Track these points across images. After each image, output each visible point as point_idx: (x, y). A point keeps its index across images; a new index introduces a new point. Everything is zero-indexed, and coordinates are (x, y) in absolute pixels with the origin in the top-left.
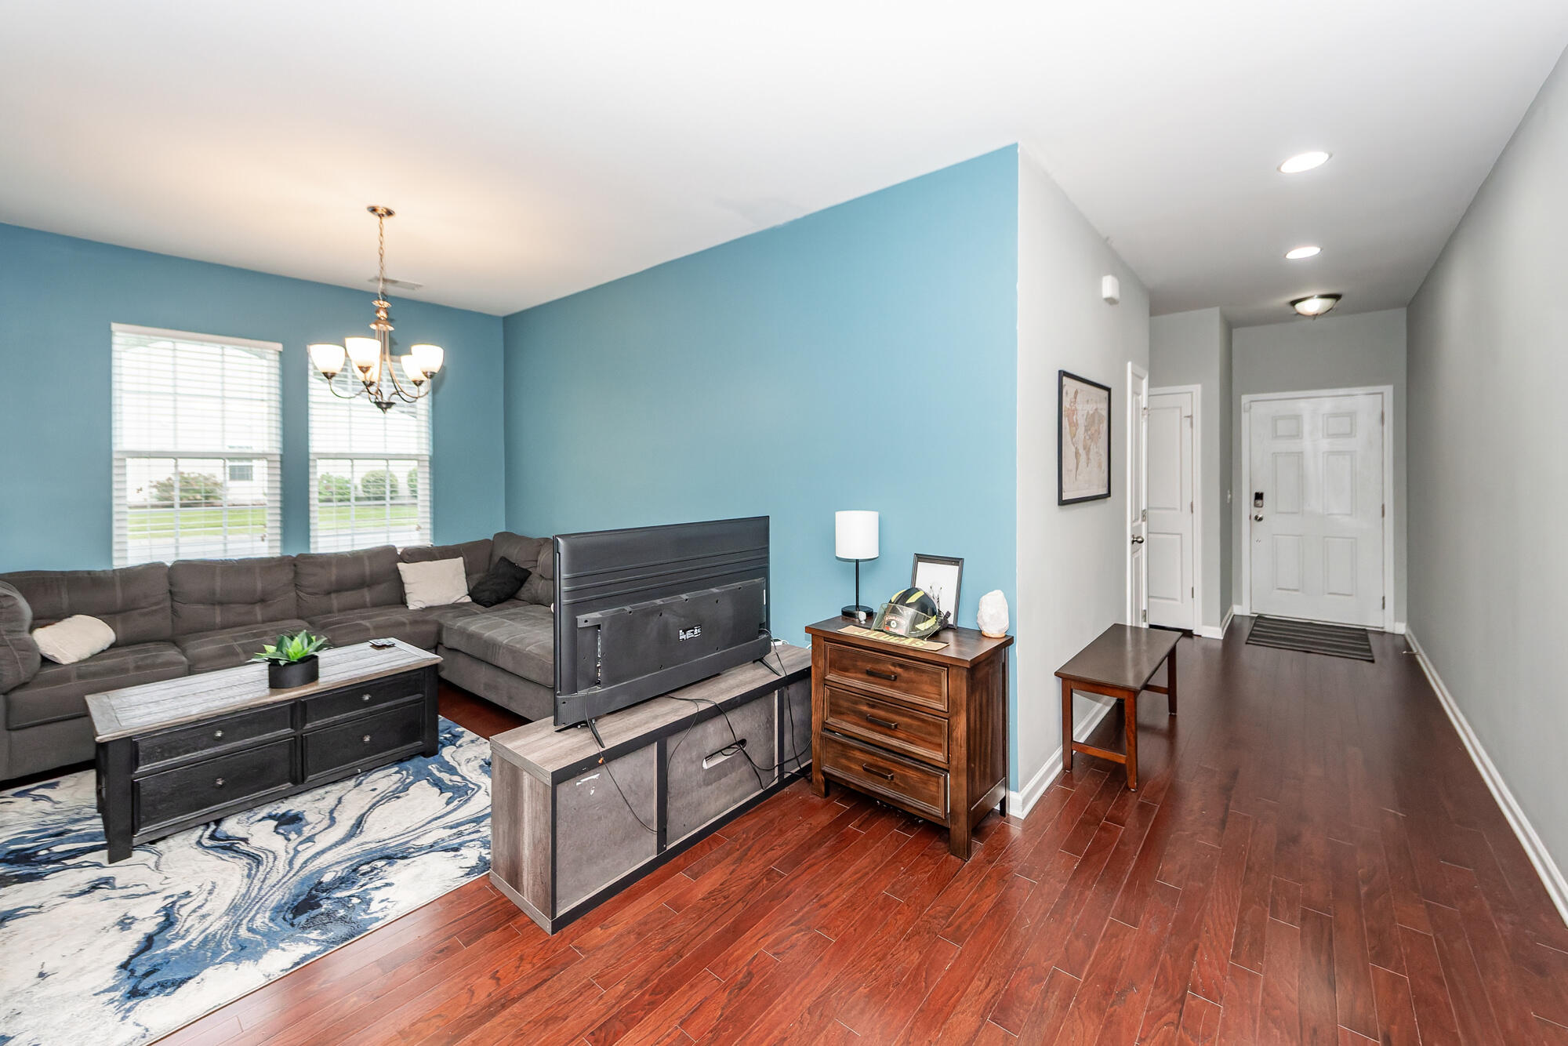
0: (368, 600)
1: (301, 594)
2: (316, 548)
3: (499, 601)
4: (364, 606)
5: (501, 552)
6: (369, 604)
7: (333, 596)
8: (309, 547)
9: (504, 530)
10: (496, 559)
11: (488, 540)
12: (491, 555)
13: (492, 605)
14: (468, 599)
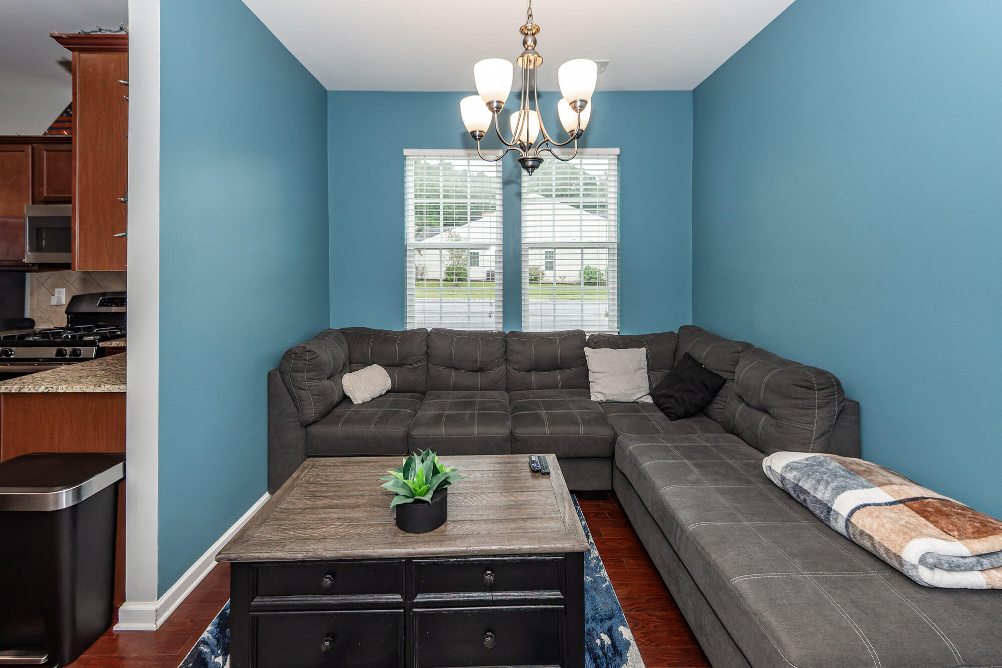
0: (559, 380)
1: (510, 368)
2: (527, 327)
3: (687, 415)
4: (555, 387)
5: (687, 348)
6: (560, 385)
7: (533, 373)
8: (521, 326)
9: (691, 324)
10: (680, 355)
11: (673, 333)
12: (676, 351)
13: (679, 418)
14: (649, 400)
